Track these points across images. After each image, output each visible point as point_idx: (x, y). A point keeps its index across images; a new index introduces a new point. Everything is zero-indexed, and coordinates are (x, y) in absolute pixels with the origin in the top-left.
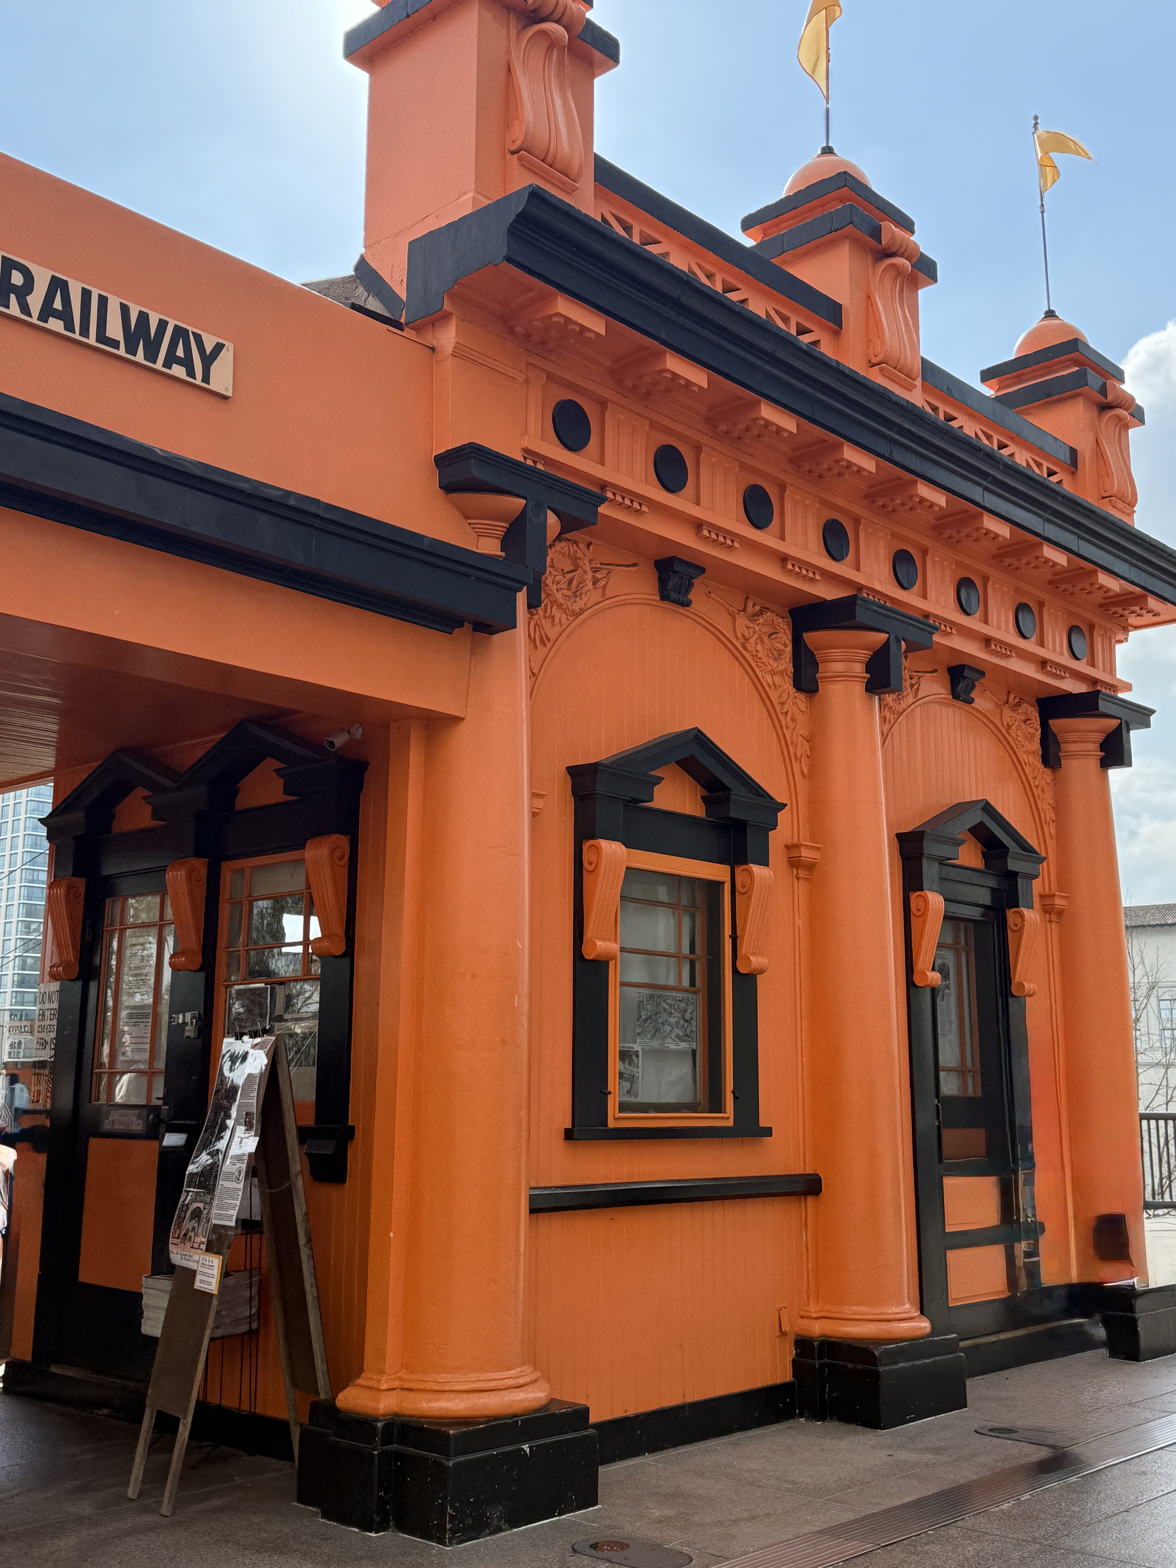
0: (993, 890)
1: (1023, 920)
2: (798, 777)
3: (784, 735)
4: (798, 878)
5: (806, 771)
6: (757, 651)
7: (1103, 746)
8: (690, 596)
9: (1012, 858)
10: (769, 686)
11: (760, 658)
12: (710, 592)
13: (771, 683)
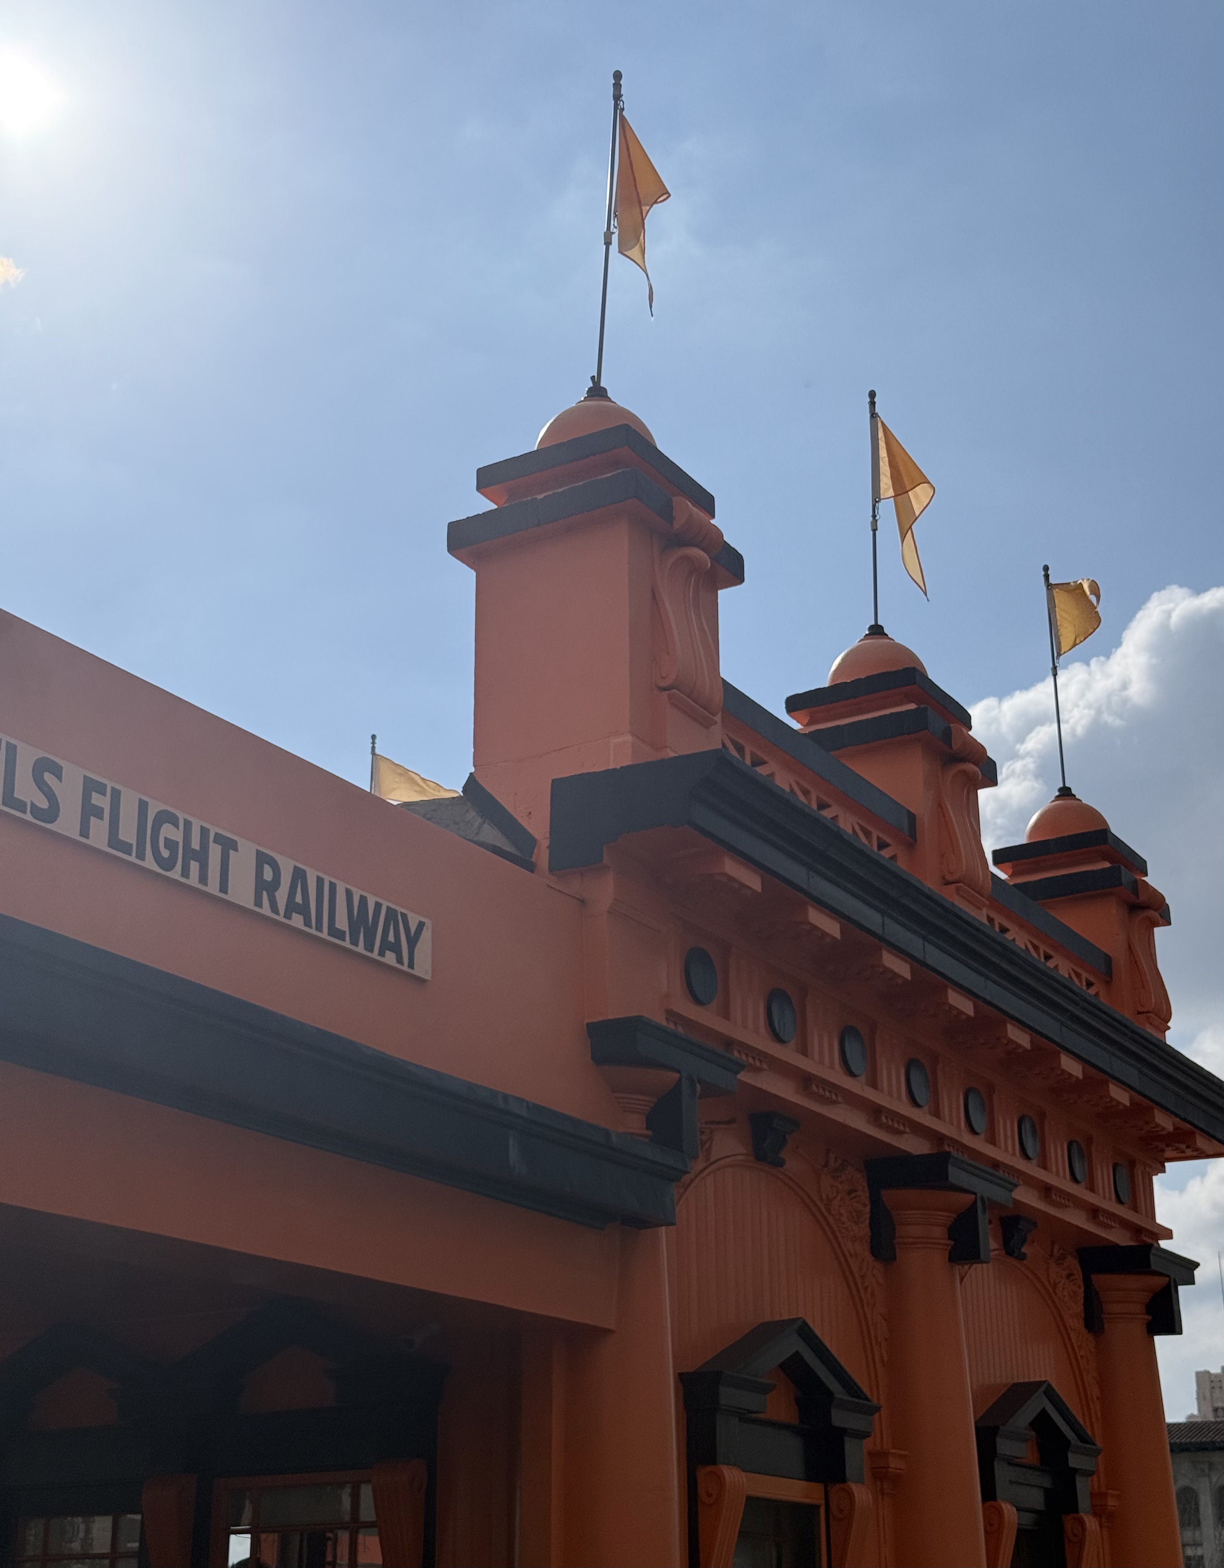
0: (1046, 1490)
1: (1084, 1529)
2: (878, 1364)
3: (865, 1314)
4: (883, 1494)
5: (886, 1358)
6: (841, 1214)
7: (1149, 1308)
8: (782, 1155)
9: (1072, 1452)
10: (851, 1256)
11: (844, 1223)
12: (797, 1148)
13: (852, 1252)
